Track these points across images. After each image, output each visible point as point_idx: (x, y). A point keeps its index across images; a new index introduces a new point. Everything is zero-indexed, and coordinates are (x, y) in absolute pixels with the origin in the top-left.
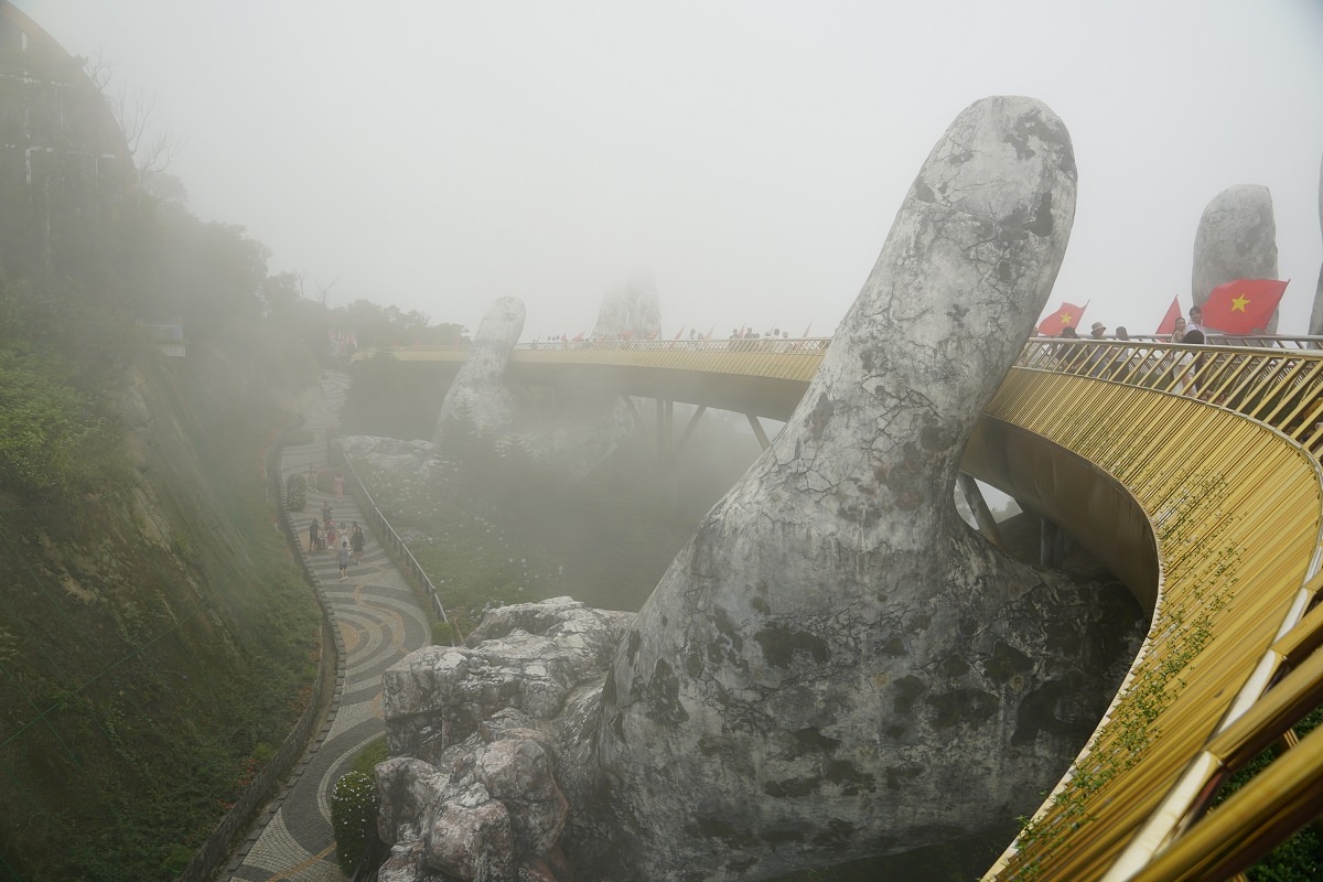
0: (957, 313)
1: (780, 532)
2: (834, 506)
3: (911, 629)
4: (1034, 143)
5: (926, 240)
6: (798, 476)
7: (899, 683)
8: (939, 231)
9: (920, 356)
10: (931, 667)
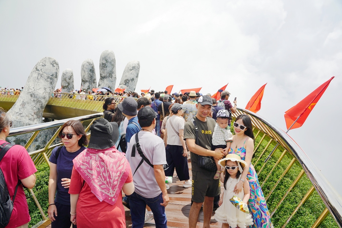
0: (45, 89)
1: (19, 123)
2: (28, 118)
3: (39, 137)
4: (55, 65)
5: (39, 77)
6: (20, 114)
7: (37, 146)
8: (41, 76)
9: (40, 95)
10: (41, 143)
